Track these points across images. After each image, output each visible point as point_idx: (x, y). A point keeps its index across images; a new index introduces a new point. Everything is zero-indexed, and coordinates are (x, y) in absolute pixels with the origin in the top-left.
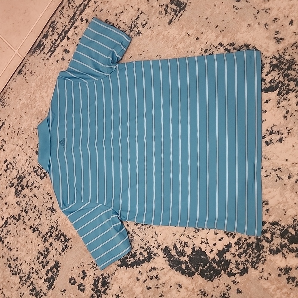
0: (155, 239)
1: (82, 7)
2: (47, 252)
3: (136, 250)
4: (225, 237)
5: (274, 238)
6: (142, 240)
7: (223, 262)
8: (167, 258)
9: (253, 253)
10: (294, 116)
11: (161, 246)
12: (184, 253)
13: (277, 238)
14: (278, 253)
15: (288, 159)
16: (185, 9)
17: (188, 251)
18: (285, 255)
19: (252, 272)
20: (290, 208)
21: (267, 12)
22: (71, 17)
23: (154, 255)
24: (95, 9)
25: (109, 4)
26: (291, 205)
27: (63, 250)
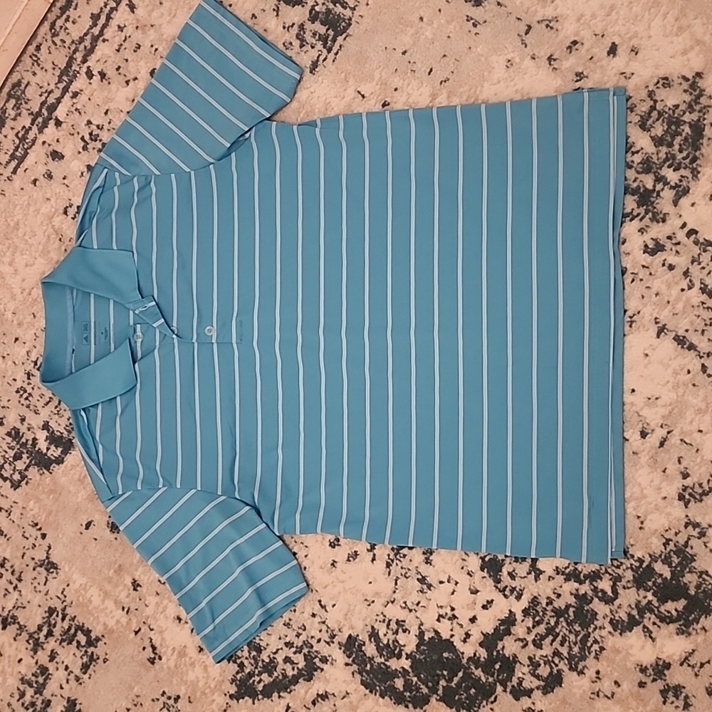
0: (320, 620)
1: (87, 43)
2: (44, 677)
3: (275, 653)
4: (498, 597)
5: (619, 591)
6: (289, 624)
7: (496, 663)
8: (354, 665)
9: (570, 632)
10: (641, 280)
11: (336, 637)
12: (398, 649)
13: (627, 590)
14: (633, 629)
15: (635, 389)
16: (348, 31)
17: (409, 642)
18: (651, 632)
19: (572, 682)
20: (652, 513)
21: (552, 28)
22: (62, 68)
23: (320, 660)
24: (121, 45)
25: (155, 32)
26: (655, 503)
27: (85, 668)
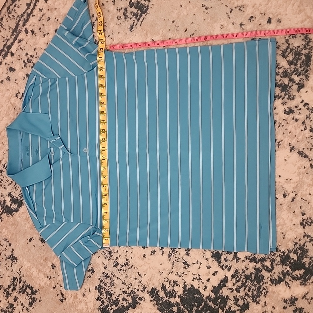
0: (138, 281)
1: (25, 17)
2: (12, 309)
3: (118, 296)
4: (219, 270)
5: (274, 266)
6: (124, 283)
7: (219, 299)
8: (155, 301)
9: (252, 285)
10: (283, 126)
11: (146, 289)
12: (174, 293)
13: (278, 266)
14: (280, 283)
15: (281, 175)
16: (147, 12)
17: (179, 290)
18: (289, 284)
19: (253, 307)
20: (289, 231)
21: (241, 10)
22: (14, 29)
23: (139, 299)
24: (41, 18)
25: (57, 12)
26: (290, 227)
27: (31, 304)
